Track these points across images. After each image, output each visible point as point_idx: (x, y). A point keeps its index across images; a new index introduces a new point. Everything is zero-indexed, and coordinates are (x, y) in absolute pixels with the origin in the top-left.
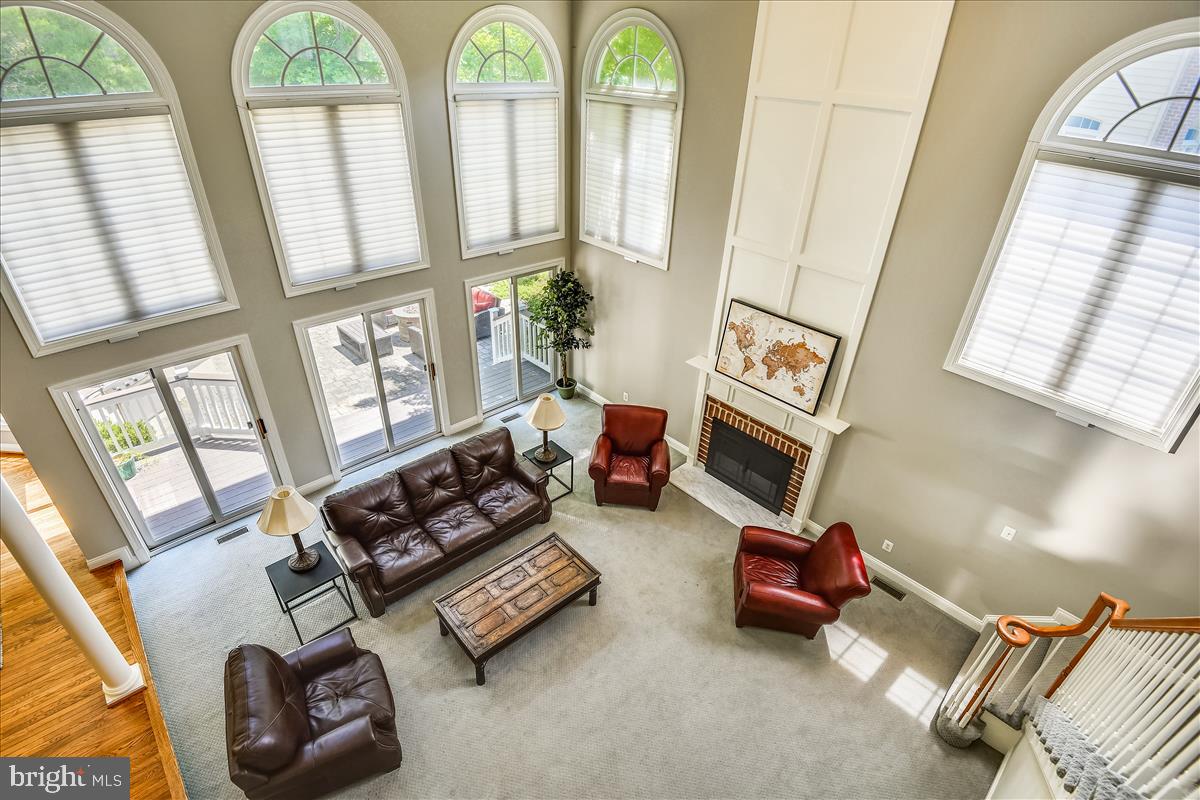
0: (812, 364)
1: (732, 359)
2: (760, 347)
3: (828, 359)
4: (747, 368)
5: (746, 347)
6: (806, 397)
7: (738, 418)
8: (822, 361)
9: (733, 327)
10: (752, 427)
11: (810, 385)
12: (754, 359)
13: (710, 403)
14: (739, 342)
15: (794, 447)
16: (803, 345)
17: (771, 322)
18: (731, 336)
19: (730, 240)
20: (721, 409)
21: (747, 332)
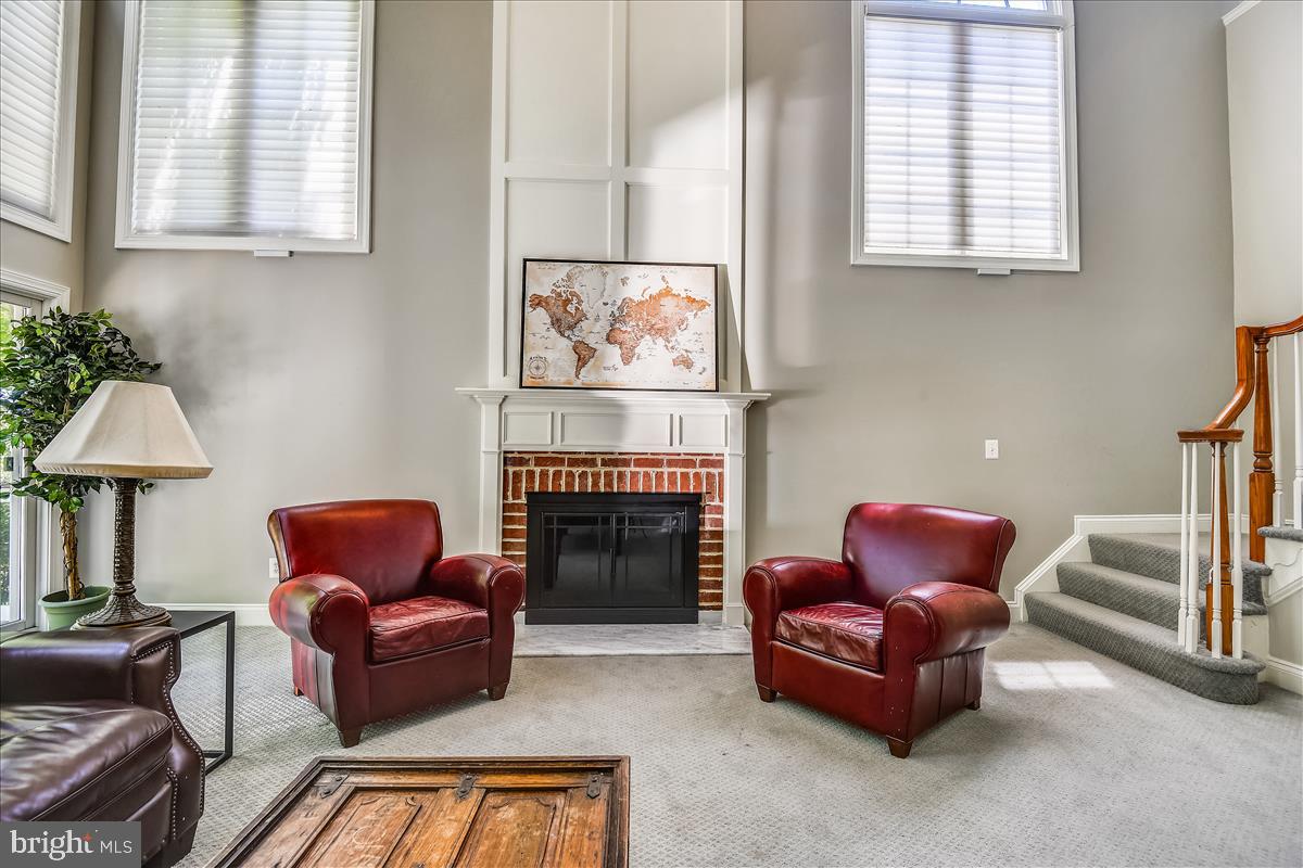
0: (690, 315)
1: (550, 356)
2: (597, 319)
3: (711, 299)
4: (582, 361)
5: (571, 327)
6: (698, 367)
7: (577, 470)
8: (703, 305)
9: (539, 302)
10: (608, 475)
11: (697, 348)
12: (591, 341)
13: (511, 470)
14: (556, 323)
15: (691, 471)
16: (667, 292)
17: (605, 275)
18: (539, 318)
19: (498, 169)
20: (538, 470)
21: (567, 302)
